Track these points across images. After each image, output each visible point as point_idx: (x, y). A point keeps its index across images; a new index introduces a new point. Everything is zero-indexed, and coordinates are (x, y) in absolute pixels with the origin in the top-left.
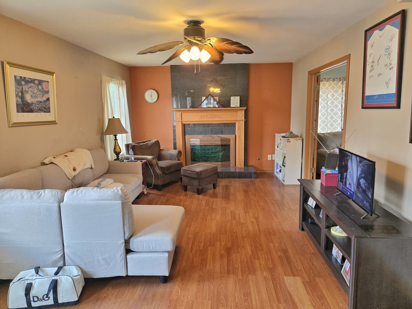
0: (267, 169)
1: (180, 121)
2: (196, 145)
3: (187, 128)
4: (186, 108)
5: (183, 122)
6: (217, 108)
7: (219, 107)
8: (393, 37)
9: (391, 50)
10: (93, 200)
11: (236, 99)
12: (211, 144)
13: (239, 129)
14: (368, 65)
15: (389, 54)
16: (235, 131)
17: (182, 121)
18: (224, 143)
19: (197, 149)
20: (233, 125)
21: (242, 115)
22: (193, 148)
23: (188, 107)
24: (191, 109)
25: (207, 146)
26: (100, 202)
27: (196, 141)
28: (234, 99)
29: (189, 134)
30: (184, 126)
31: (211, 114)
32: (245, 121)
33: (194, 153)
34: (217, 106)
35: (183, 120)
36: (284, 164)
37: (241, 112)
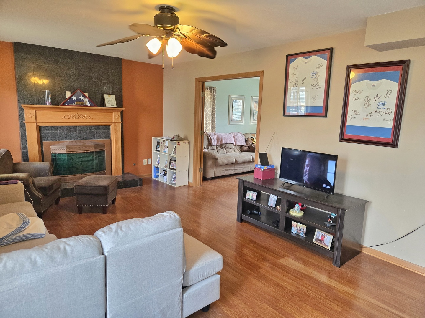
0: (143, 175)
1: (34, 121)
2: (60, 154)
3: (44, 132)
4: (45, 104)
5: (38, 124)
6: (89, 106)
7: (91, 106)
8: (321, 66)
9: (318, 74)
10: (151, 235)
11: (110, 98)
12: (82, 152)
13: (116, 132)
14: (290, 83)
15: (316, 77)
16: (110, 134)
17: (36, 122)
18: (98, 149)
19: (62, 159)
20: (107, 128)
21: (118, 116)
22: (55, 159)
23: (47, 103)
24: (51, 106)
25: (76, 154)
26: (160, 235)
27: (59, 148)
28: (109, 98)
29: (48, 140)
30: (40, 129)
31: (79, 113)
32: (121, 123)
33: (57, 164)
34: (89, 104)
35: (38, 121)
36: (170, 167)
37: (116, 113)
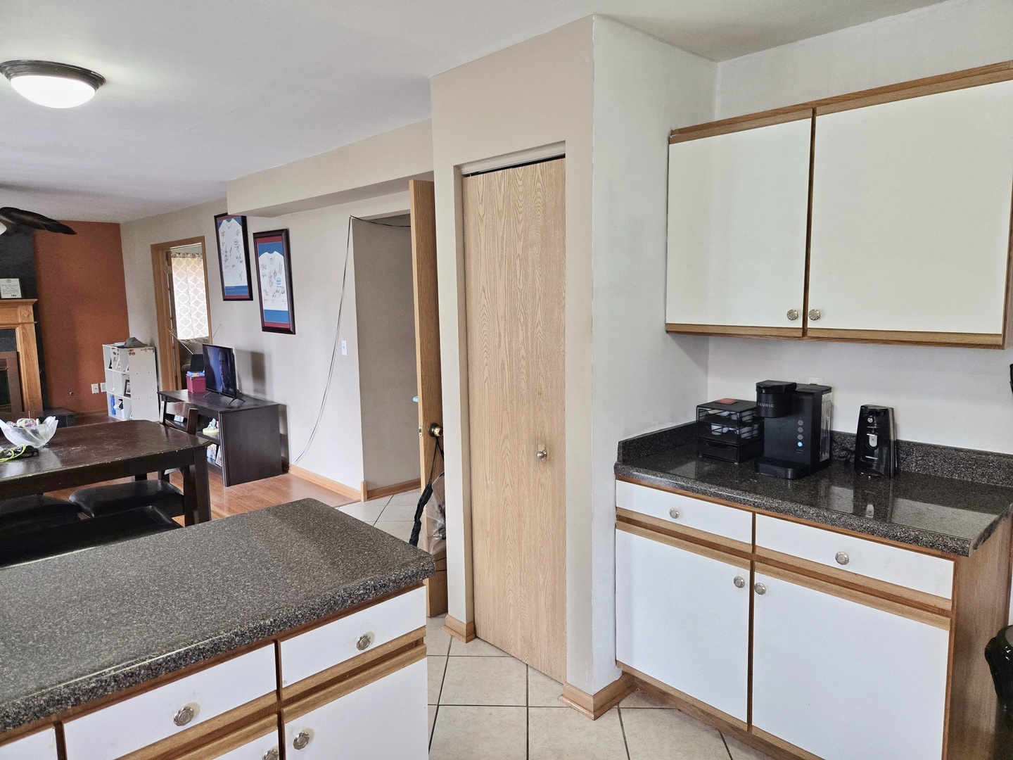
0: (93, 411)
8: (239, 232)
9: (239, 244)
11: (11, 284)
13: (23, 339)
14: (223, 254)
15: (238, 247)
16: (15, 343)
20: (9, 333)
21: (27, 313)
28: (7, 284)
32: (35, 324)
36: (127, 393)
37: (24, 307)
